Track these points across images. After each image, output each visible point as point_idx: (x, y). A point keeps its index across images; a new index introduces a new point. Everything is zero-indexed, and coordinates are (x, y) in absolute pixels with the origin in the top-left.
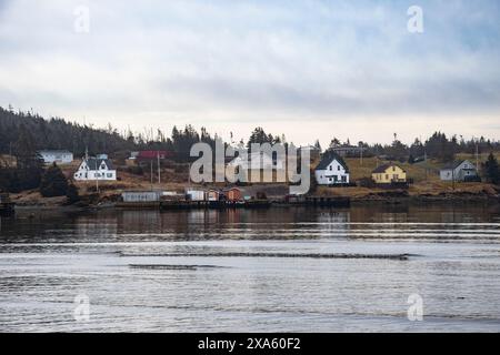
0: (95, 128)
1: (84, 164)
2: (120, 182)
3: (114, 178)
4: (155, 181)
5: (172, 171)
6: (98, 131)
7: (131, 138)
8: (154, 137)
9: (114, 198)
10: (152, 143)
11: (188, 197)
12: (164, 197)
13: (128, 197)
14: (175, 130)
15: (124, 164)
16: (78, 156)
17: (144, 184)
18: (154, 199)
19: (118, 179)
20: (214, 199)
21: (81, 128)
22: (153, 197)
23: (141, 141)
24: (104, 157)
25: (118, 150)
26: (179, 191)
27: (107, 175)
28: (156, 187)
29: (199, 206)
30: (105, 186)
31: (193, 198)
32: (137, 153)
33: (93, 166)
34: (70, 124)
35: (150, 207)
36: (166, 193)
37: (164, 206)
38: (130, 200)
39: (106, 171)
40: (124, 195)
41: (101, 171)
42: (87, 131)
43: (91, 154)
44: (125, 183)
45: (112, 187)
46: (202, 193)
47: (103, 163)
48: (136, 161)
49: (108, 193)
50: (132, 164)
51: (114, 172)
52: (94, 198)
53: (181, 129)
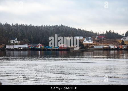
0: (88, 31)
1: (85, 39)
2: (93, 44)
3: (92, 42)
4: (102, 43)
5: (106, 41)
6: (89, 32)
7: (96, 33)
8: (102, 33)
9: (92, 47)
10: (101, 34)
11: (110, 47)
12: (104, 47)
13: (96, 47)
14: (107, 31)
15: (95, 39)
16: (84, 37)
17: (99, 44)
18: (102, 48)
19: (93, 43)
20: (116, 48)
21: (85, 31)
22: (101, 47)
23: (99, 34)
24: (90, 37)
25: (93, 36)
26: (107, 46)
27: (90, 42)
28: (102, 45)
29: (112, 49)
30: (90, 44)
31: (111, 47)
32: (98, 37)
33: (87, 40)
34: (82, 30)
35: (100, 49)
36: (104, 46)
37: (104, 49)
38: (96, 48)
39: (90, 41)
40: (94, 46)
41: (89, 41)
42: (86, 32)
43: (87, 37)
44: (95, 44)
45: (92, 45)
46: (113, 46)
47: (90, 39)
48: (97, 39)
49: (91, 46)
50: (96, 39)
51: (92, 41)
52: (87, 47)
53: (108, 31)
